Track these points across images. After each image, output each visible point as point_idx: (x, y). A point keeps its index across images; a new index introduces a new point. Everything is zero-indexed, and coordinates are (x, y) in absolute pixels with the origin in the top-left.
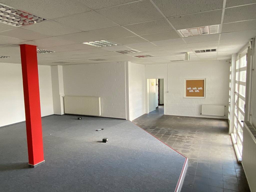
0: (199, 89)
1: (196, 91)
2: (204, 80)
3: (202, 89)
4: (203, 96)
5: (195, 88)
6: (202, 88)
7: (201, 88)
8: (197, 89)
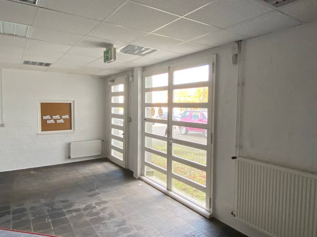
0: (63, 117)
1: (58, 121)
2: (70, 104)
3: (69, 118)
4: (71, 129)
5: (58, 117)
6: (68, 115)
7: (67, 117)
8: (61, 118)
